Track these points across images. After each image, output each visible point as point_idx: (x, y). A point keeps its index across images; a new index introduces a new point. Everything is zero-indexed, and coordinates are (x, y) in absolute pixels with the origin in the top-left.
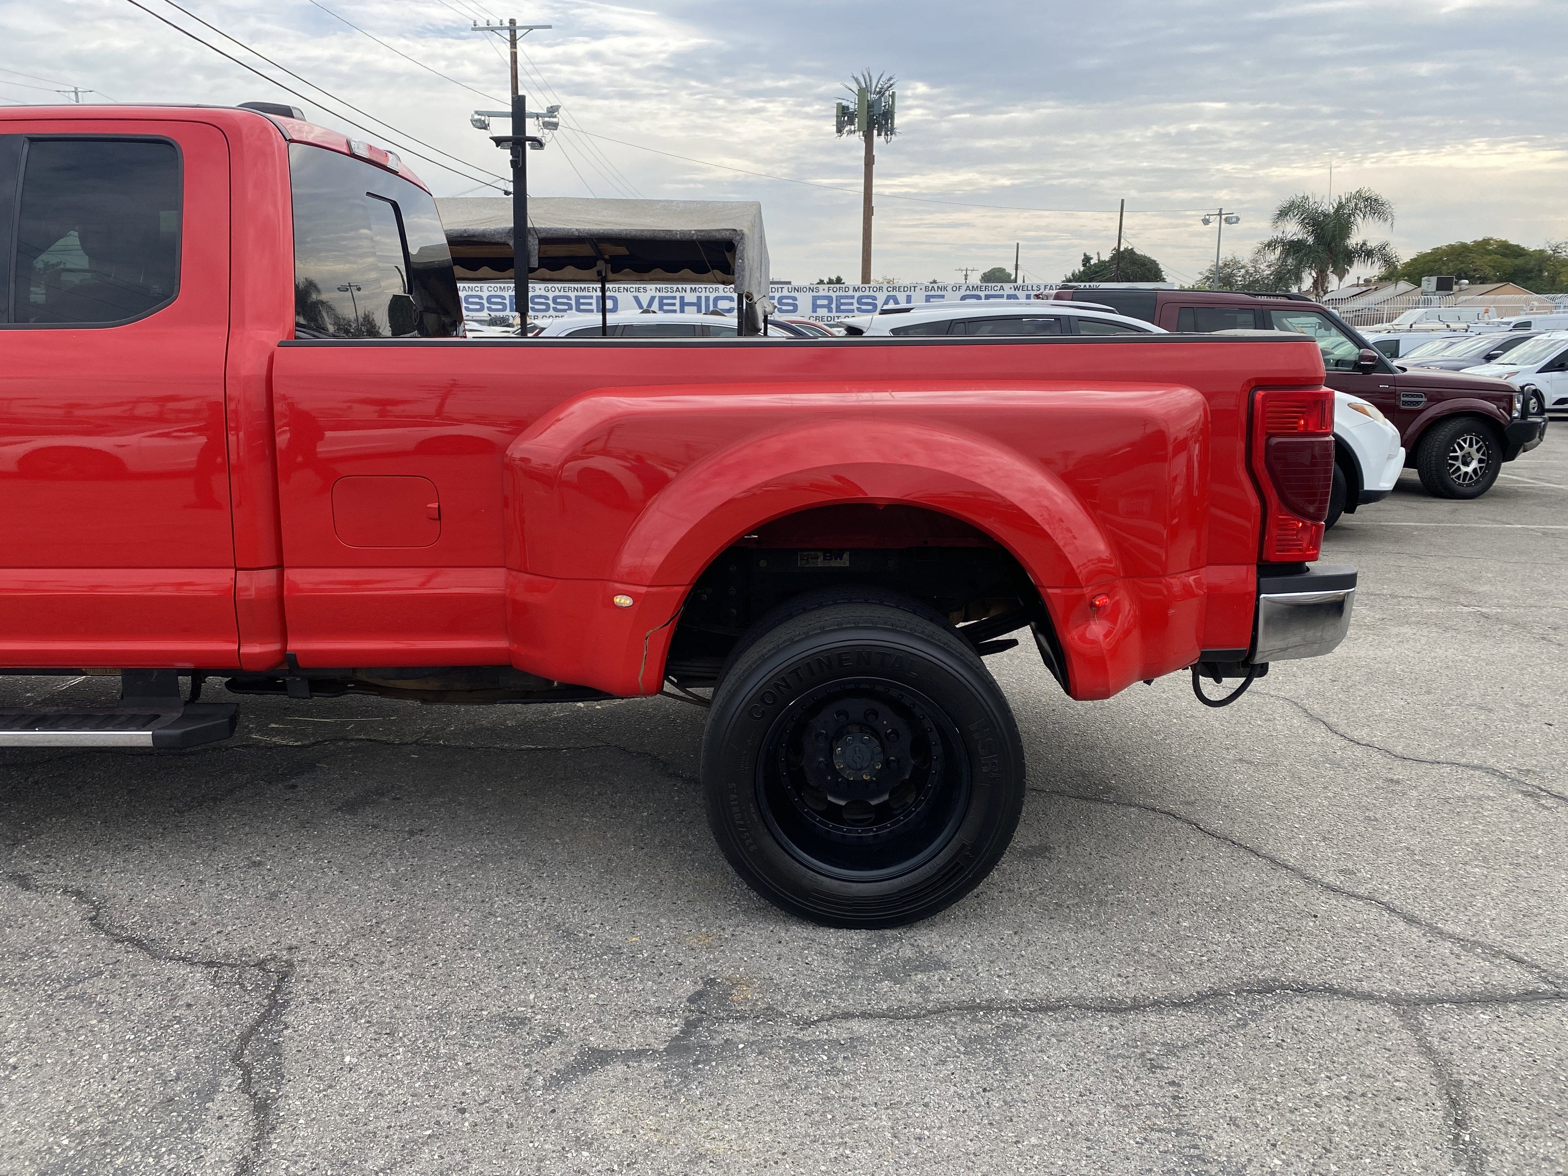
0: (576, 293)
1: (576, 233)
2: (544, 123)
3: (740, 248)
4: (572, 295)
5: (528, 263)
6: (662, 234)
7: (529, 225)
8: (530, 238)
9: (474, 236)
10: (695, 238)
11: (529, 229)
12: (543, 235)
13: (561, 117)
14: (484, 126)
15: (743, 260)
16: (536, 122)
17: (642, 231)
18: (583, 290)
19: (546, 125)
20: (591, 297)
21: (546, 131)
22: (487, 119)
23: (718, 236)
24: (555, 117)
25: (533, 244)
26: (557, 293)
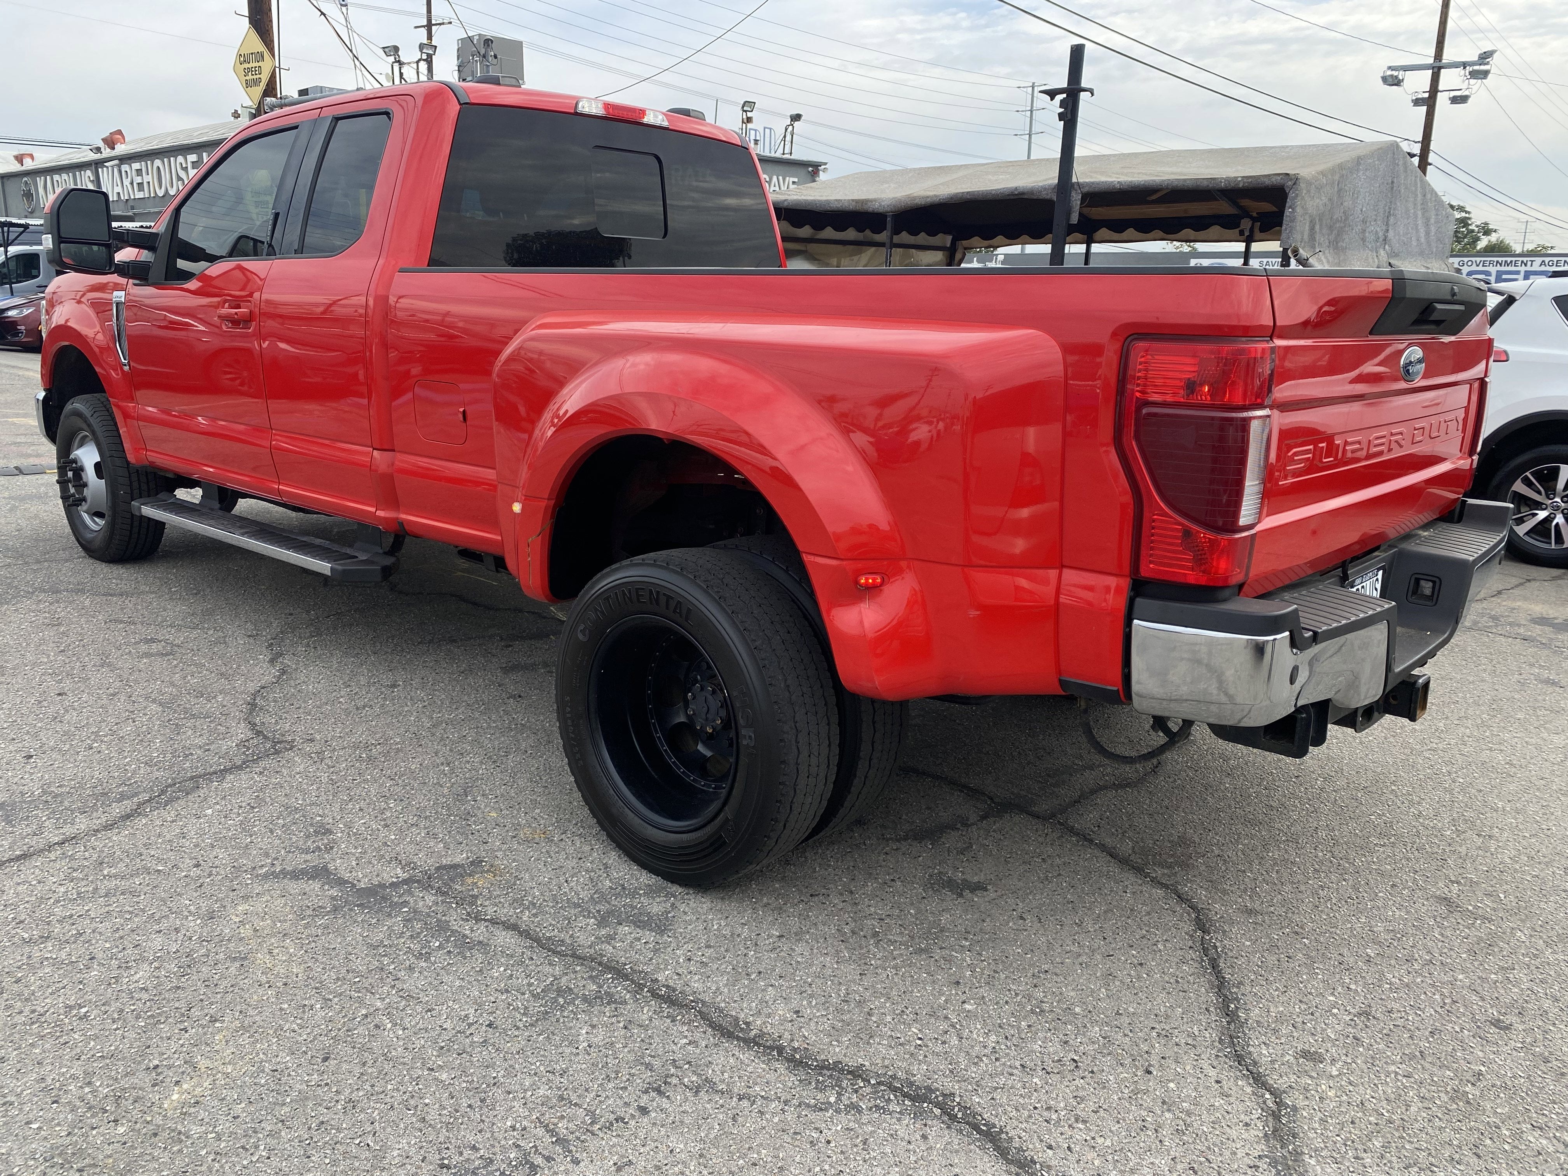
0: (1499, 268)
1: (1118, 186)
2: (1470, 73)
3: (1291, 195)
4: (1493, 270)
5: (1068, 219)
6: (1205, 183)
7: (1074, 180)
8: (1073, 194)
9: (1023, 193)
10: (1241, 185)
11: (1073, 185)
12: (1086, 190)
13: (1494, 65)
14: (1397, 82)
15: (1293, 209)
16: (1463, 72)
17: (1185, 180)
18: (1507, 264)
19: (1474, 75)
20: (1518, 273)
21: (1472, 81)
22: (1401, 74)
23: (1267, 182)
24: (1488, 63)
25: (1076, 199)
26: (1474, 268)
